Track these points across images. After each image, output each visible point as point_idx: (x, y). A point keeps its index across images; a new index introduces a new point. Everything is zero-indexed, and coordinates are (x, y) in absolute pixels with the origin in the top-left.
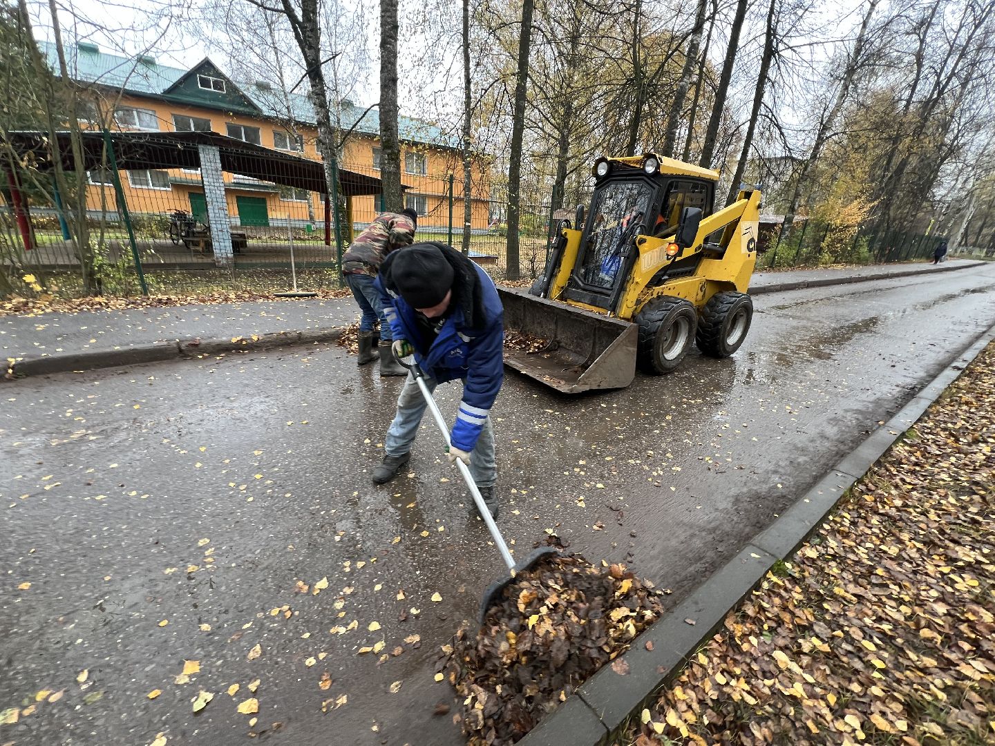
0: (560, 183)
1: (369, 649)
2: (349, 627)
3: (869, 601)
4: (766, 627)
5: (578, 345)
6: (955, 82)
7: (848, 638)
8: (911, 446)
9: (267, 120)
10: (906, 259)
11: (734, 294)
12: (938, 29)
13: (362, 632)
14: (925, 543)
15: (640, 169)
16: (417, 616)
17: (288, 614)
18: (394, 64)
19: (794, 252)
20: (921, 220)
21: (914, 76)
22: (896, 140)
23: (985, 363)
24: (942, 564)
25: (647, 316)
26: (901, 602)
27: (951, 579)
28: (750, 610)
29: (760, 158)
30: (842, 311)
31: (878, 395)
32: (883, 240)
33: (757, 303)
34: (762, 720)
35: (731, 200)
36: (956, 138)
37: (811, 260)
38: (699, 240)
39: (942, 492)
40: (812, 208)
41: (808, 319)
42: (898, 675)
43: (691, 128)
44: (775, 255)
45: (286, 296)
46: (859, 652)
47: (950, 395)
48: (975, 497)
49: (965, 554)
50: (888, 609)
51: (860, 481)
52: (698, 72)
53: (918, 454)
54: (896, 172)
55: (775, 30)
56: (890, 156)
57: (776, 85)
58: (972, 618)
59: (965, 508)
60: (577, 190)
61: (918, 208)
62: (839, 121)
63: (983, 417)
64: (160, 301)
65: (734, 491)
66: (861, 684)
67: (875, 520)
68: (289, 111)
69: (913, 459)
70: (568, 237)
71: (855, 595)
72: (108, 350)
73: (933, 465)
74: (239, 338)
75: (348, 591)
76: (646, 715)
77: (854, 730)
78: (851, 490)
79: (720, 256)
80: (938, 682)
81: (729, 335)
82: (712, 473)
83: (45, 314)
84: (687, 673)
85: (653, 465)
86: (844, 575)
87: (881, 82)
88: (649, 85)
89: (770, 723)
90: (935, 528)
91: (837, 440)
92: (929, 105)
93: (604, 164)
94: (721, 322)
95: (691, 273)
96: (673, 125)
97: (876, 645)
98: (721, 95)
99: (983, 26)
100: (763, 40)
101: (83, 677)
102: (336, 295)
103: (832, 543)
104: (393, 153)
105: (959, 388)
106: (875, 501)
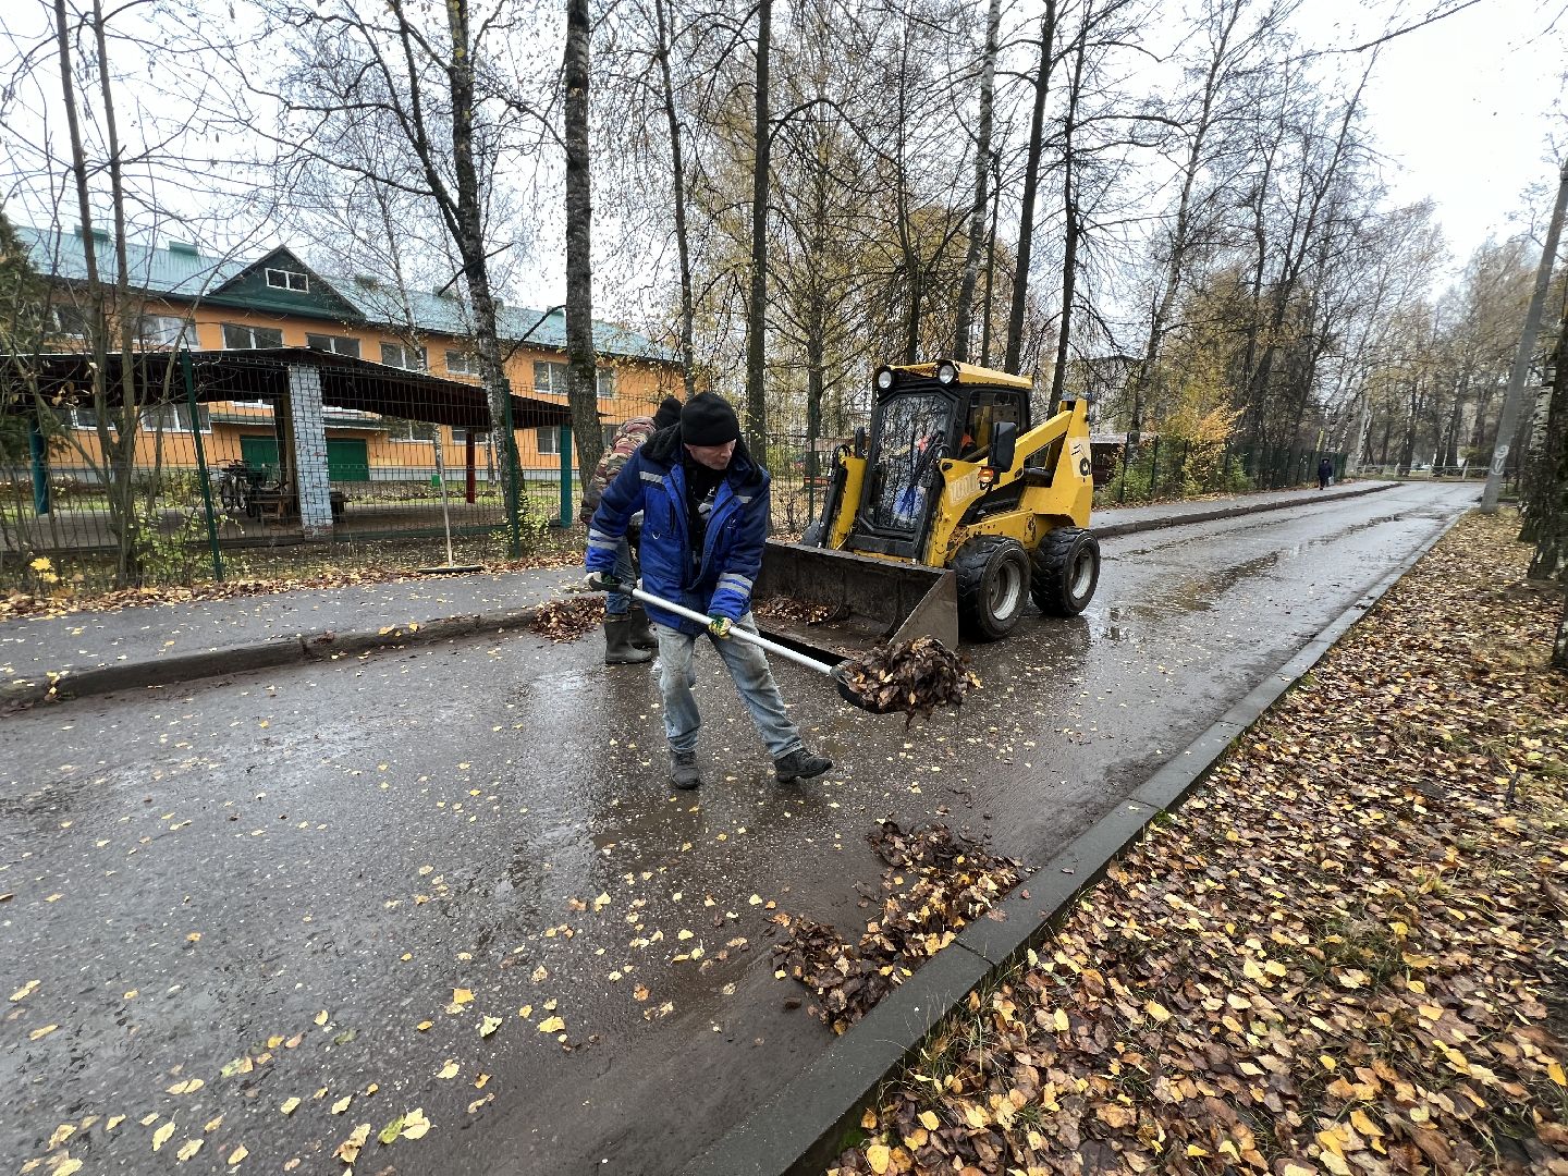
0: (813, 403)
1: (686, 957)
2: (653, 939)
3: (1266, 843)
4: (1153, 874)
5: (877, 608)
6: (1308, 260)
7: (1244, 877)
8: (1307, 693)
9: (374, 329)
10: (1296, 484)
11: (1069, 530)
12: (1274, 200)
13: (671, 943)
14: (1326, 786)
15: (932, 379)
16: (736, 921)
17: (570, 933)
18: (586, 256)
19: (1148, 480)
20: (1307, 433)
21: (1255, 255)
22: (1251, 331)
23: (1395, 599)
24: (1345, 802)
25: (966, 562)
26: (1300, 840)
27: (1356, 816)
28: (1135, 860)
29: (1083, 359)
30: (1217, 552)
31: (1273, 646)
32: (1261, 462)
33: (1105, 548)
34: (1157, 954)
35: (1052, 413)
36: (1326, 327)
37: (1172, 490)
38: (1018, 463)
39: (1345, 736)
40: (1162, 420)
41: (1177, 565)
42: (1299, 902)
43: (987, 325)
44: (1123, 485)
45: (437, 572)
46: (1257, 887)
47: (1353, 635)
48: (1381, 737)
49: (1368, 792)
50: (1288, 849)
51: (1248, 730)
52: (986, 255)
53: (1317, 701)
54: (1259, 371)
55: (1076, 206)
56: (1249, 351)
57: (1088, 270)
58: (1376, 847)
59: (1371, 750)
60: (838, 412)
61: (1299, 416)
62: (1176, 313)
63: (1392, 657)
64: (244, 588)
65: (1104, 762)
66: (1260, 913)
67: (1270, 768)
68: (408, 315)
69: (1312, 706)
70: (848, 467)
71: (1250, 840)
72: (200, 653)
73: (1334, 711)
74: (390, 629)
75: (639, 903)
76: (1032, 956)
77: (1256, 951)
78: (1239, 739)
79: (1047, 482)
80: (1341, 903)
81: (1073, 586)
82: (1074, 746)
83: (69, 614)
84: (1071, 920)
85: (999, 743)
86: (1238, 822)
87: (1221, 262)
88: (926, 274)
89: (1167, 955)
90: (1338, 770)
91: (1226, 699)
92: (1283, 287)
93: (886, 374)
94: (1061, 567)
95: (1014, 506)
96: (963, 321)
97: (1276, 880)
98: (1020, 283)
99: (1326, 195)
100: (1063, 217)
101: (321, 1020)
102: (512, 567)
103: (1221, 793)
104: (586, 368)
105: (1364, 629)
106: (1269, 750)
